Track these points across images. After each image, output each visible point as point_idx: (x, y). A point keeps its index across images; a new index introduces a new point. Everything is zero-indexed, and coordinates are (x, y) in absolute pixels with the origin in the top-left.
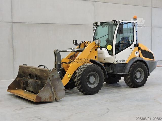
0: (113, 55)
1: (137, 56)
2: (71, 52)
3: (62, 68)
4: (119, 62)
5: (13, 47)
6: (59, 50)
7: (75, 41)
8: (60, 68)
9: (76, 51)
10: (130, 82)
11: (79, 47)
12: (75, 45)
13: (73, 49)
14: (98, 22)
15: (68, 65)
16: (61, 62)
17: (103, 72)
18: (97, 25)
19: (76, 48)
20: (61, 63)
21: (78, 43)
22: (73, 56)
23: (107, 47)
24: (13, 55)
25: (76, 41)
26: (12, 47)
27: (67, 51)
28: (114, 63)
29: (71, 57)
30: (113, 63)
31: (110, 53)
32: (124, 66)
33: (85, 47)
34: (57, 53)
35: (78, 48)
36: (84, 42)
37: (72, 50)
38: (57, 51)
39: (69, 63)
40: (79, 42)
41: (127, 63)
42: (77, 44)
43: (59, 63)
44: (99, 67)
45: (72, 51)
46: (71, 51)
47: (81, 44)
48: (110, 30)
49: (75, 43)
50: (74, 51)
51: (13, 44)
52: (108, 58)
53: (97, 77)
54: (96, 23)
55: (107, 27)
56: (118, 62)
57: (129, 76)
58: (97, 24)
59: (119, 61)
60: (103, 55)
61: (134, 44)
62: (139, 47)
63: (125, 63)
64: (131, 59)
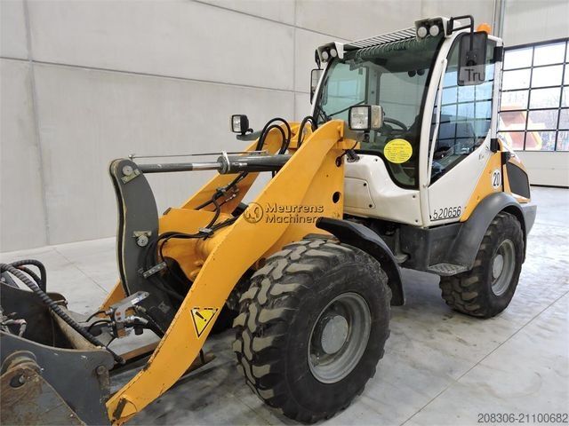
0: (416, 187)
1: (496, 187)
2: (216, 173)
3: (159, 267)
4: (440, 219)
5: (38, 144)
6: (138, 162)
7: (237, 121)
8: (145, 270)
9: (243, 168)
10: (473, 300)
11: (259, 147)
12: (239, 137)
13: (225, 155)
14: (336, 43)
15: (197, 245)
16: (156, 231)
17: (386, 287)
18: (329, 55)
19: (244, 150)
20: (153, 239)
21: (252, 130)
22: (227, 189)
23: (382, 148)
24: (41, 169)
25: (244, 121)
26: (36, 145)
27: (194, 165)
28: (419, 224)
29: (219, 194)
30: (416, 224)
31: (395, 176)
32: (454, 236)
33: (285, 145)
34: (126, 179)
35: (252, 154)
36: (280, 124)
37: (221, 160)
38: (127, 170)
39: (207, 236)
40: (257, 125)
41: (464, 222)
42: (247, 133)
43: (143, 239)
44: (373, 263)
45: (220, 169)
46: (219, 165)
47: (265, 132)
48: (372, 87)
49: (238, 129)
50: (234, 169)
51: (37, 134)
53: (357, 313)
54: (329, 48)
56: (435, 220)
57: (476, 279)
58: (333, 51)
59: (439, 213)
60: (365, 185)
61: (492, 140)
62: (504, 150)
63: (459, 222)
64: (479, 201)
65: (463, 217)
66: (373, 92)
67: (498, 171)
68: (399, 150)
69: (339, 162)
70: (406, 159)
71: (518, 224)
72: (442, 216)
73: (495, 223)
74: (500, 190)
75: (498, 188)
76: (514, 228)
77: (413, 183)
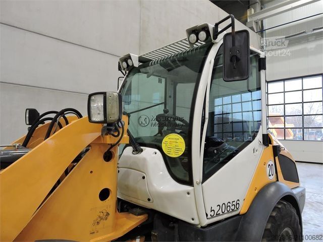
0: (190, 183)
4: (218, 215)
14: (131, 54)
18: (128, 65)
23: (161, 141)
25: (34, 114)
28: (196, 222)
30: (192, 222)
31: (173, 170)
41: (244, 215)
48: (170, 93)
49: (28, 122)
52: (169, 197)
54: (127, 58)
55: (160, 81)
56: (212, 217)
58: (129, 61)
59: (216, 209)
60: (144, 178)
61: (263, 135)
62: (275, 144)
63: (238, 215)
64: (257, 192)
65: (243, 209)
66: (170, 97)
67: (272, 162)
68: (174, 144)
69: (108, 156)
70: (181, 153)
71: (294, 211)
72: (220, 212)
73: (274, 214)
74: (275, 180)
75: (273, 178)
76: (291, 217)
77: (187, 179)
